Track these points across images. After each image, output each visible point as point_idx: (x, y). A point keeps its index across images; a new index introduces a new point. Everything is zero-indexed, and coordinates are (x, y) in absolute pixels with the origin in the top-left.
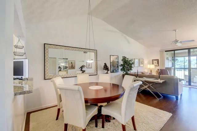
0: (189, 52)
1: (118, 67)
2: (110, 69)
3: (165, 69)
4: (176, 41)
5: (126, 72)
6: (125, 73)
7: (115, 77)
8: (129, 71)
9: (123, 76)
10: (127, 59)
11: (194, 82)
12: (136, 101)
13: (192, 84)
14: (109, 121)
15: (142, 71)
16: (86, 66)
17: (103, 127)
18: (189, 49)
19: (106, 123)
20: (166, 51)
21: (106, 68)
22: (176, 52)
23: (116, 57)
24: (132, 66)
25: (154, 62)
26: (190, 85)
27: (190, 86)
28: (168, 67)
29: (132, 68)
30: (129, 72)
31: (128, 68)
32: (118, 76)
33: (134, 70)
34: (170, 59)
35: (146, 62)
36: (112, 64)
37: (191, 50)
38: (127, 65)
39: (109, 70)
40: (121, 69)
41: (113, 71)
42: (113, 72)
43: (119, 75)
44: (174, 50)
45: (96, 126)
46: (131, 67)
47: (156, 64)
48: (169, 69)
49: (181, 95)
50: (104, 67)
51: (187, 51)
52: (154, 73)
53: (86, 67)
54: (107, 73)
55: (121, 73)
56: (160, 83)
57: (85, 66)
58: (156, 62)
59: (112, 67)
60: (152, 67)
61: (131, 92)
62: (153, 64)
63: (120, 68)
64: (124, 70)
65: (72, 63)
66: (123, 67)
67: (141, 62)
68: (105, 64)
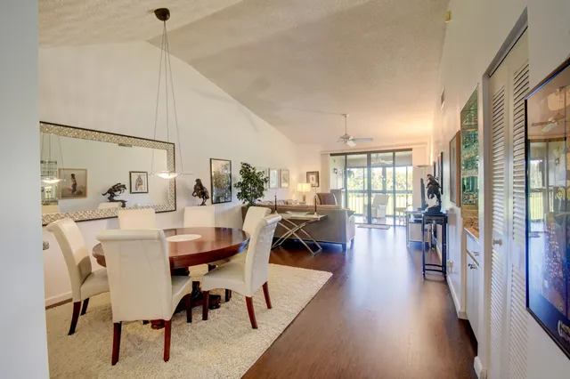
0: (369, 159)
1: (230, 188)
2: (210, 196)
3: (329, 192)
4: (346, 138)
5: (251, 202)
6: (247, 203)
7: (224, 213)
8: (256, 198)
9: (244, 211)
10: (252, 171)
11: (378, 216)
12: (270, 262)
13: (374, 221)
14: (218, 307)
15: (286, 199)
16: (127, 186)
17: (205, 318)
18: (369, 153)
19: (212, 311)
20: (331, 155)
21: (200, 191)
22: (349, 157)
23: (224, 163)
24: (264, 186)
25: (311, 176)
26: (370, 223)
27: (370, 226)
28: (335, 188)
29: (264, 192)
30: (257, 202)
31: (254, 191)
32: (230, 210)
33: (268, 197)
34: (340, 170)
35: (294, 177)
36: (216, 180)
37: (373, 155)
38: (252, 184)
39: (207, 198)
40: (239, 194)
41: (218, 198)
42: (218, 201)
43: (234, 208)
44: (346, 154)
45: (189, 320)
46: (261, 189)
47: (314, 182)
48: (337, 192)
49: (352, 241)
50: (195, 188)
51: (365, 156)
52: (310, 203)
53: (127, 191)
54: (203, 204)
55: (237, 203)
56: (316, 221)
57: (124, 186)
58: (314, 176)
59: (214, 188)
60: (305, 187)
61: (262, 235)
62: (308, 181)
63: (236, 191)
64: (246, 197)
65: (73, 175)
66: (243, 190)
67: (283, 177)
68: (198, 181)
